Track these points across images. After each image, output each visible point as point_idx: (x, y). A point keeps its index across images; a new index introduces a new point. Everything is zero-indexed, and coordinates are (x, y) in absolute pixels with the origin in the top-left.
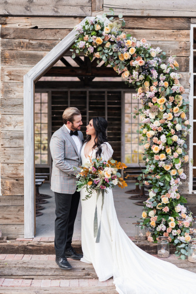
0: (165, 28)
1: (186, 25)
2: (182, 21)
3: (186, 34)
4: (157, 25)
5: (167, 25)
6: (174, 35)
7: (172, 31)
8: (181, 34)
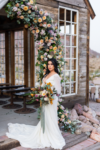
0: (48, 6)
1: (57, 5)
2: (56, 3)
3: (57, 10)
4: (45, 3)
5: (49, 4)
6: (52, 10)
7: (51, 8)
8: (55, 10)
